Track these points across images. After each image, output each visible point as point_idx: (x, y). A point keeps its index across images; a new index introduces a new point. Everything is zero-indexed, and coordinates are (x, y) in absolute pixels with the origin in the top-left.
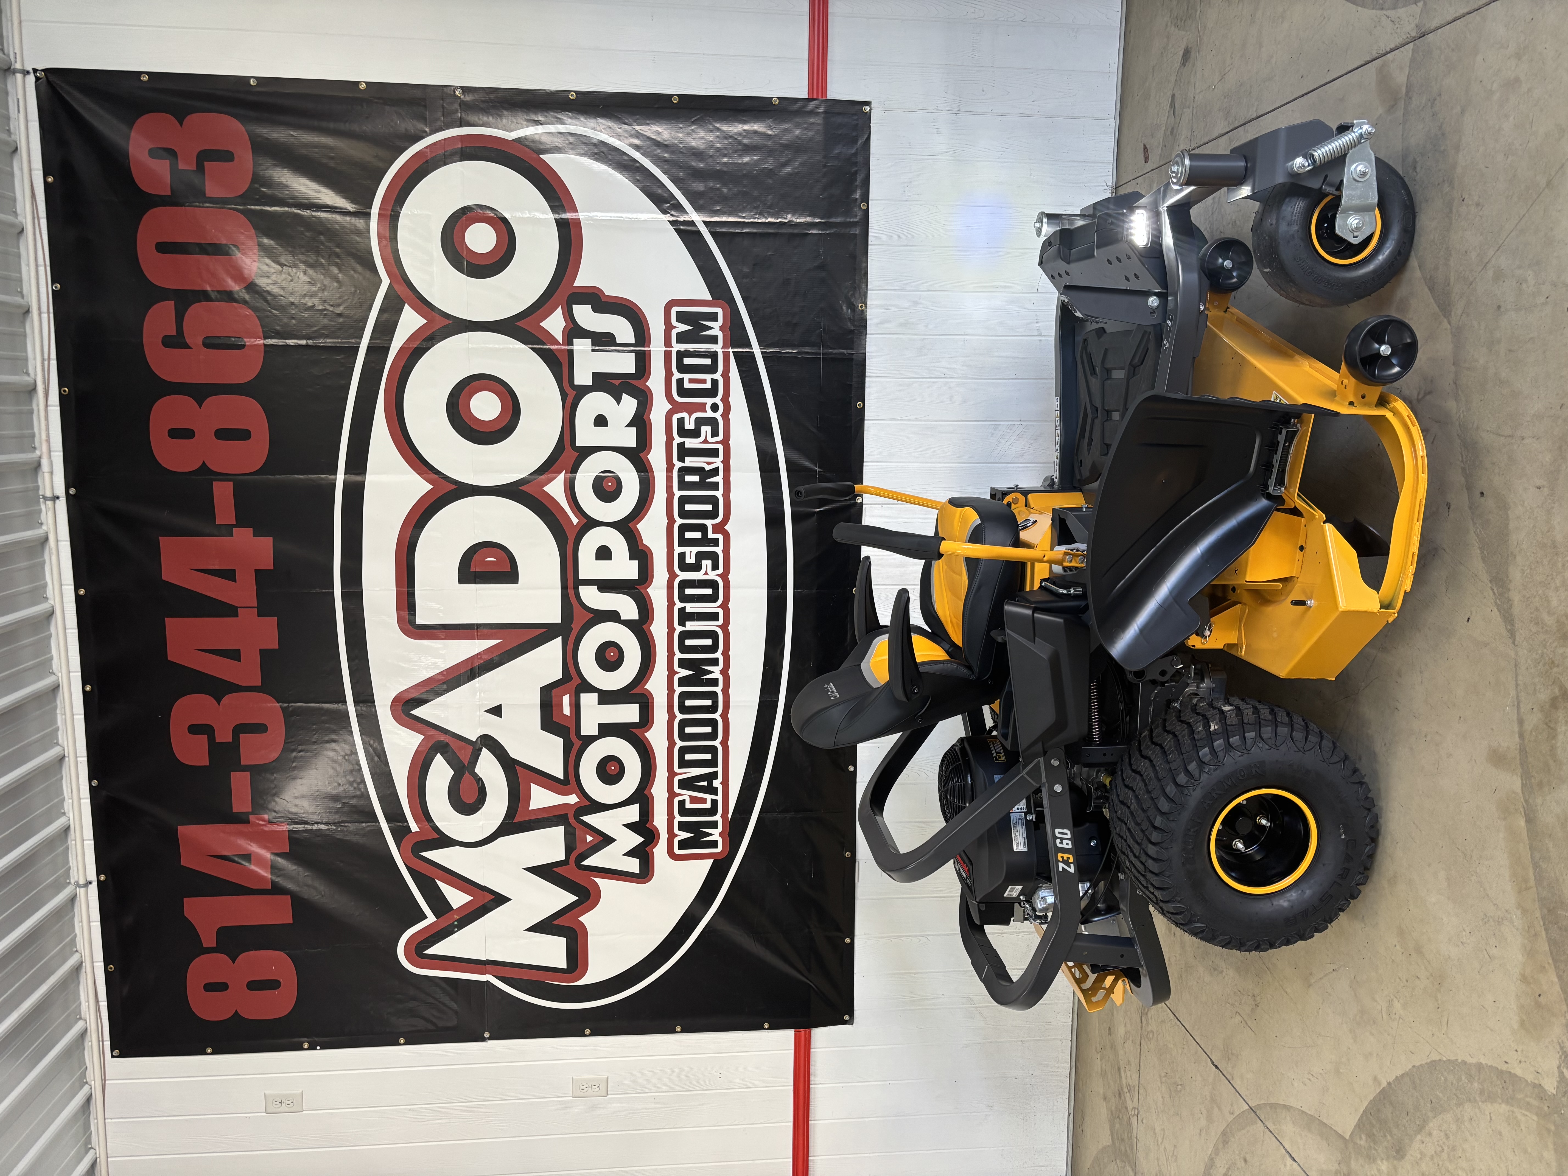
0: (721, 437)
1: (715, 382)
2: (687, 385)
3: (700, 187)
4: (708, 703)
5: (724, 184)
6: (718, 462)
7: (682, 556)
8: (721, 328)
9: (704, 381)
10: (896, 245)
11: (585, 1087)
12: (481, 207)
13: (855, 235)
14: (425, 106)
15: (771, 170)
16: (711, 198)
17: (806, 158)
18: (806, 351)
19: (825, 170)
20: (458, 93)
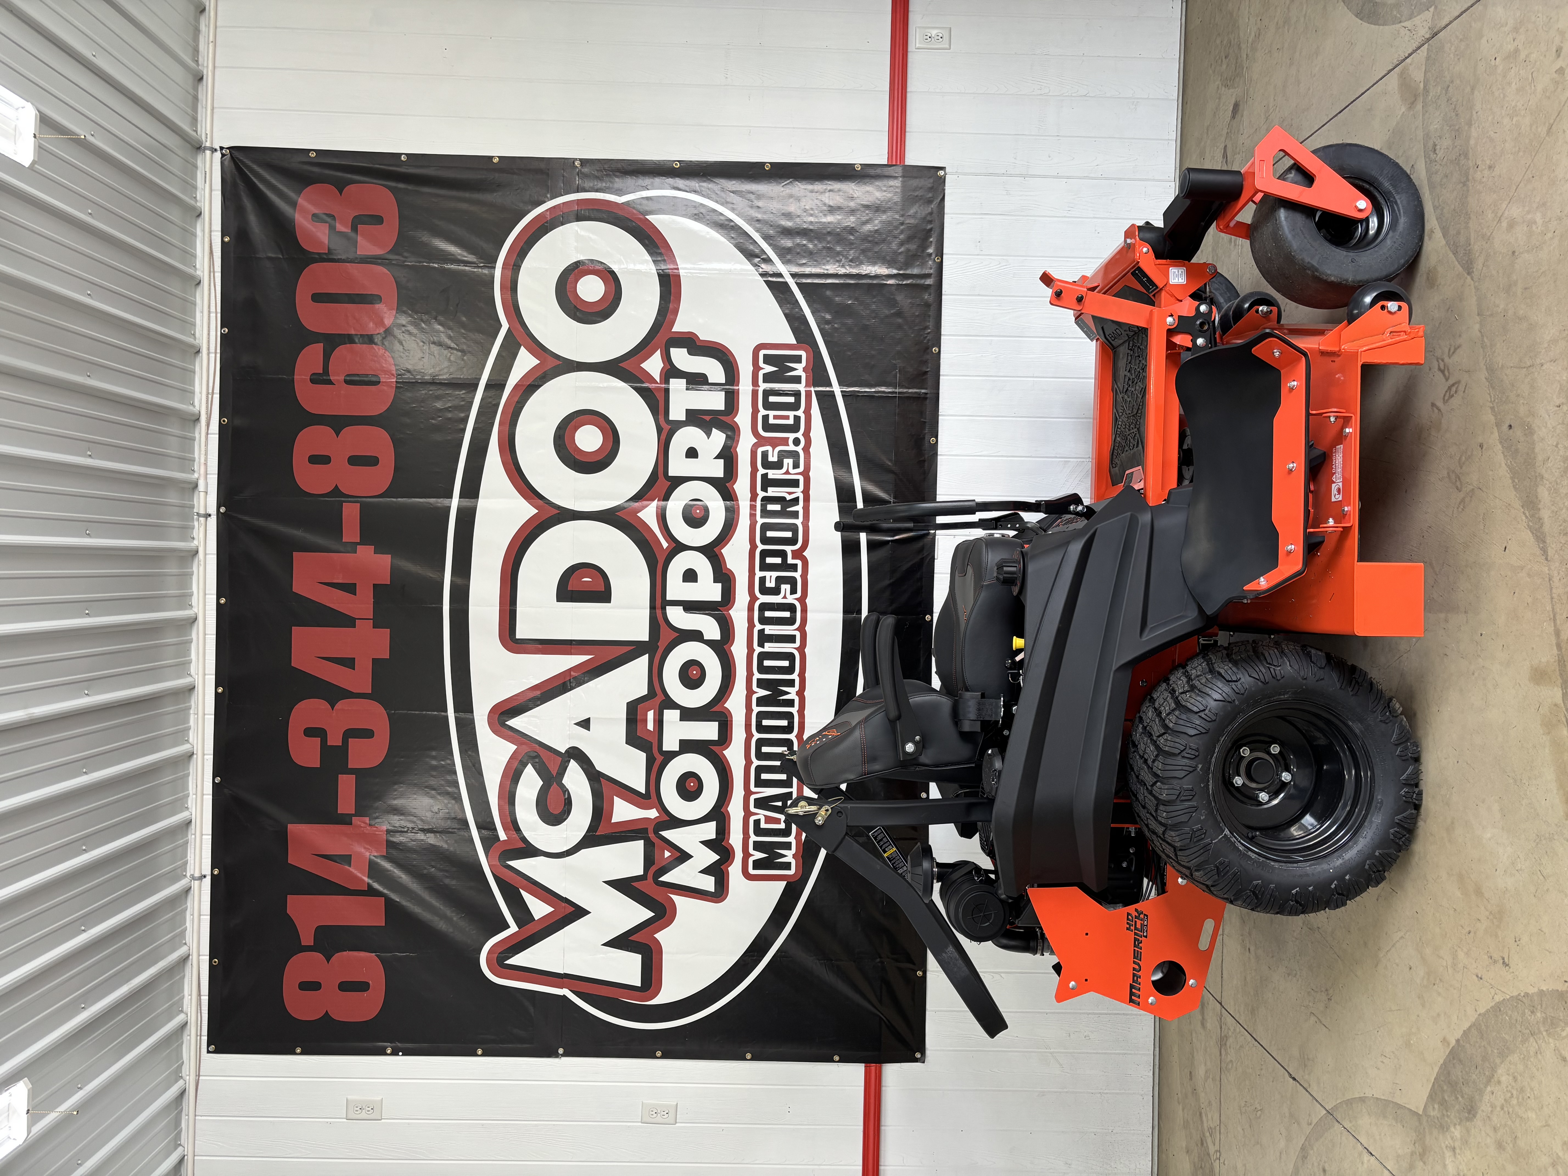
0: (801, 469)
1: (797, 419)
2: (772, 421)
3: (788, 243)
4: (784, 723)
5: (810, 241)
6: (798, 492)
7: (763, 580)
8: (804, 370)
9: (787, 417)
10: (968, 295)
11: (654, 1112)
12: (592, 261)
13: (929, 285)
14: (548, 175)
15: (853, 227)
16: (798, 253)
17: (884, 217)
18: (883, 390)
19: (902, 227)
20: (577, 163)
